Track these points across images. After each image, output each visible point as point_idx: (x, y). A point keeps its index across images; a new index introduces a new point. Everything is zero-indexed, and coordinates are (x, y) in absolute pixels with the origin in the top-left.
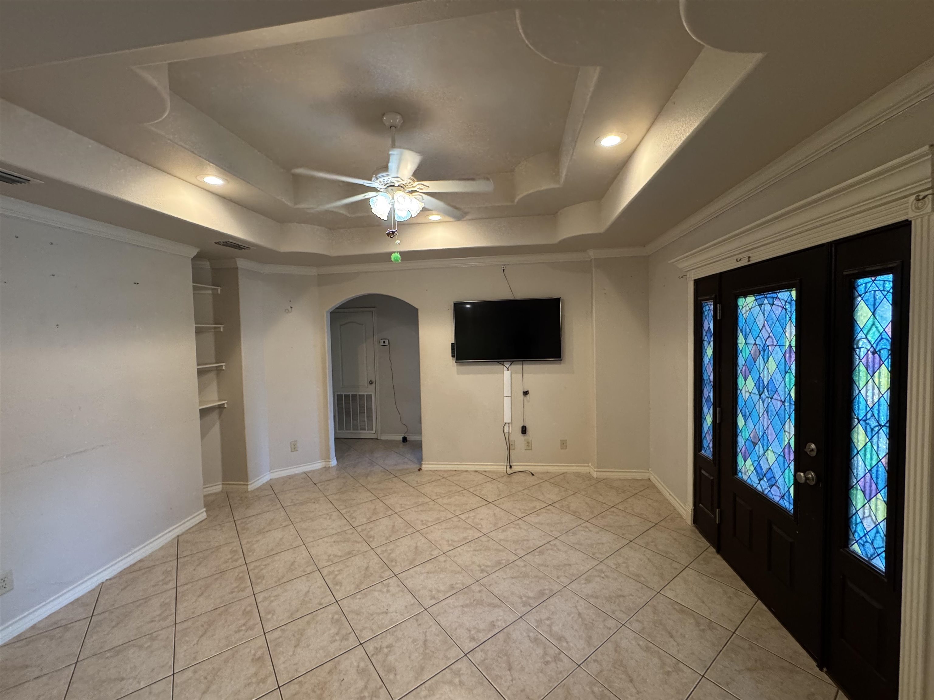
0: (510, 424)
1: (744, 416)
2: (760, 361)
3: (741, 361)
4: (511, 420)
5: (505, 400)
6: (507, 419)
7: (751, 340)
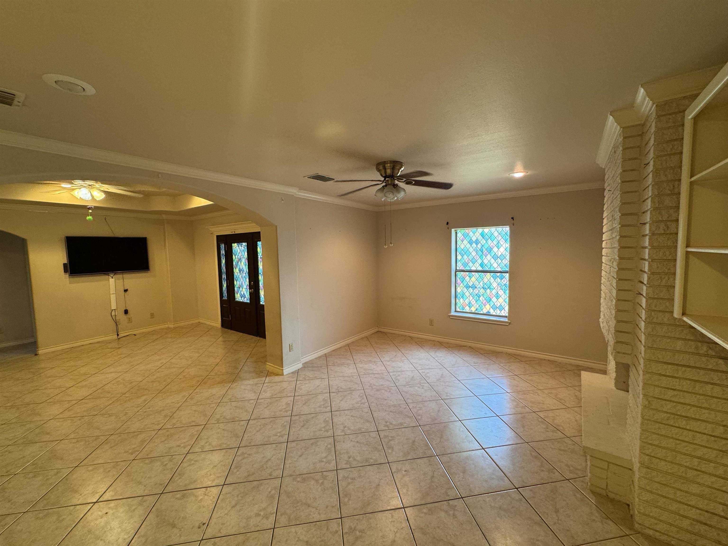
0: (116, 310)
1: (236, 280)
2: (239, 263)
3: (234, 263)
4: (117, 307)
5: (111, 297)
6: (114, 307)
7: (237, 257)
